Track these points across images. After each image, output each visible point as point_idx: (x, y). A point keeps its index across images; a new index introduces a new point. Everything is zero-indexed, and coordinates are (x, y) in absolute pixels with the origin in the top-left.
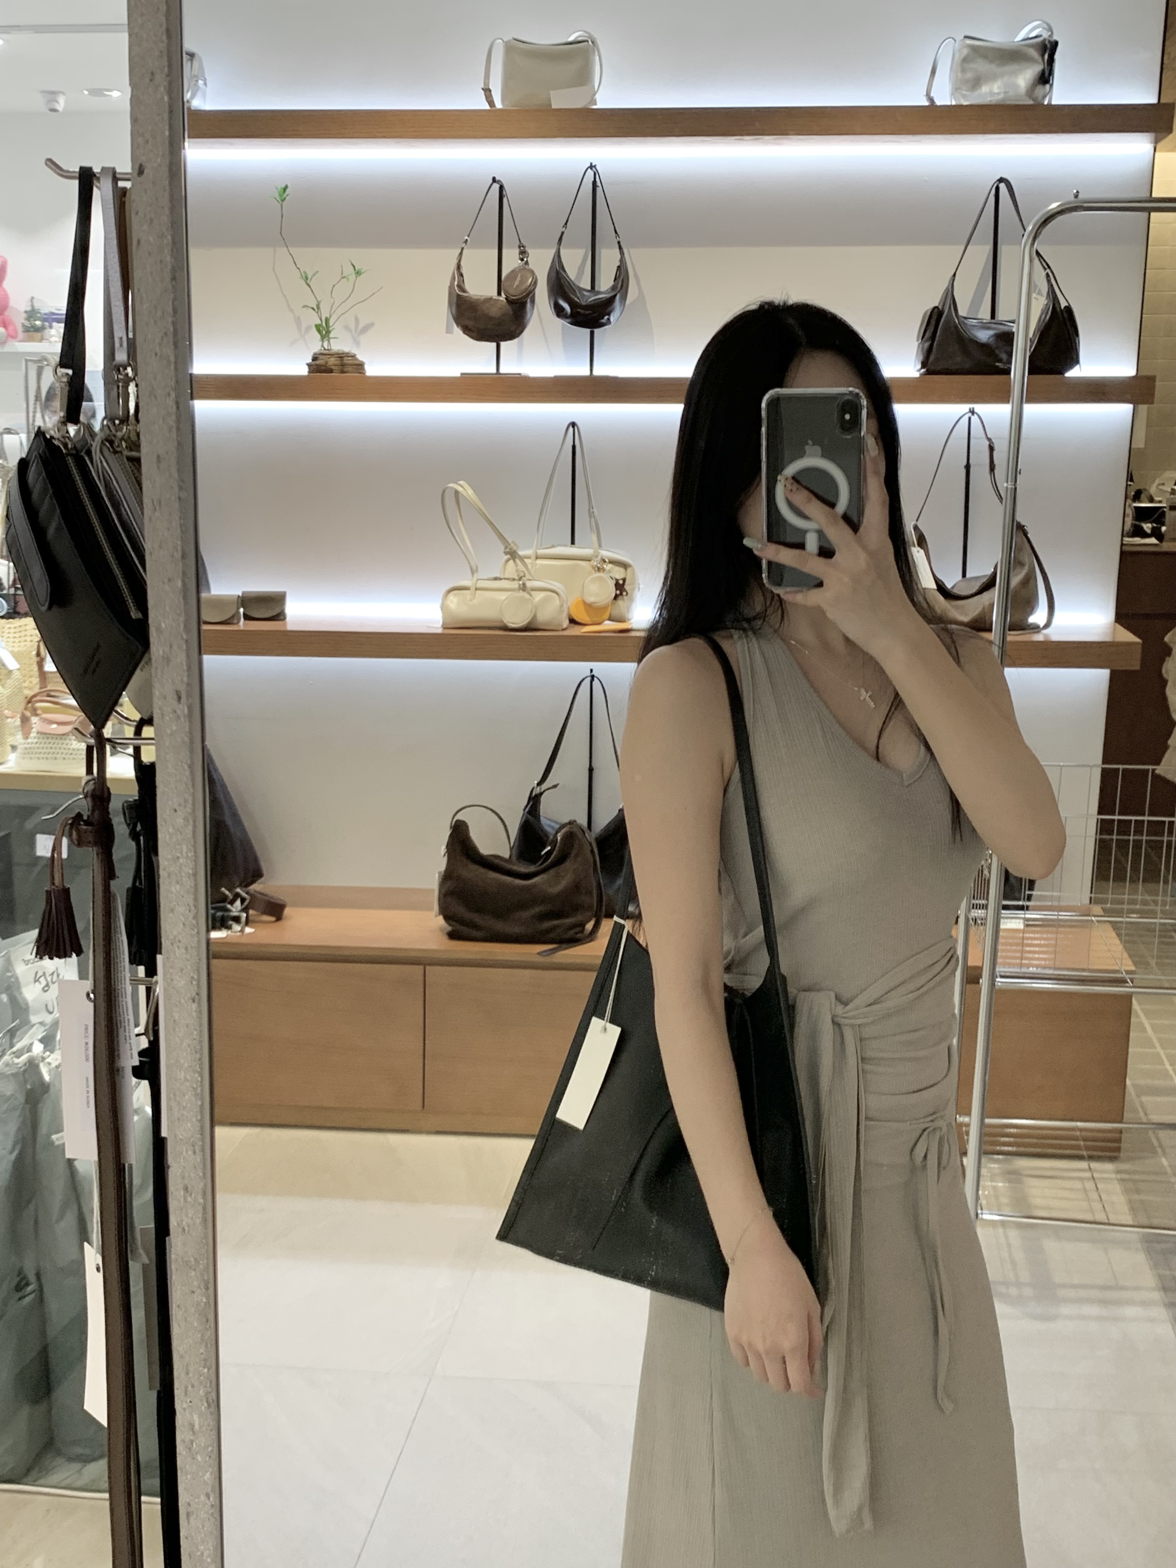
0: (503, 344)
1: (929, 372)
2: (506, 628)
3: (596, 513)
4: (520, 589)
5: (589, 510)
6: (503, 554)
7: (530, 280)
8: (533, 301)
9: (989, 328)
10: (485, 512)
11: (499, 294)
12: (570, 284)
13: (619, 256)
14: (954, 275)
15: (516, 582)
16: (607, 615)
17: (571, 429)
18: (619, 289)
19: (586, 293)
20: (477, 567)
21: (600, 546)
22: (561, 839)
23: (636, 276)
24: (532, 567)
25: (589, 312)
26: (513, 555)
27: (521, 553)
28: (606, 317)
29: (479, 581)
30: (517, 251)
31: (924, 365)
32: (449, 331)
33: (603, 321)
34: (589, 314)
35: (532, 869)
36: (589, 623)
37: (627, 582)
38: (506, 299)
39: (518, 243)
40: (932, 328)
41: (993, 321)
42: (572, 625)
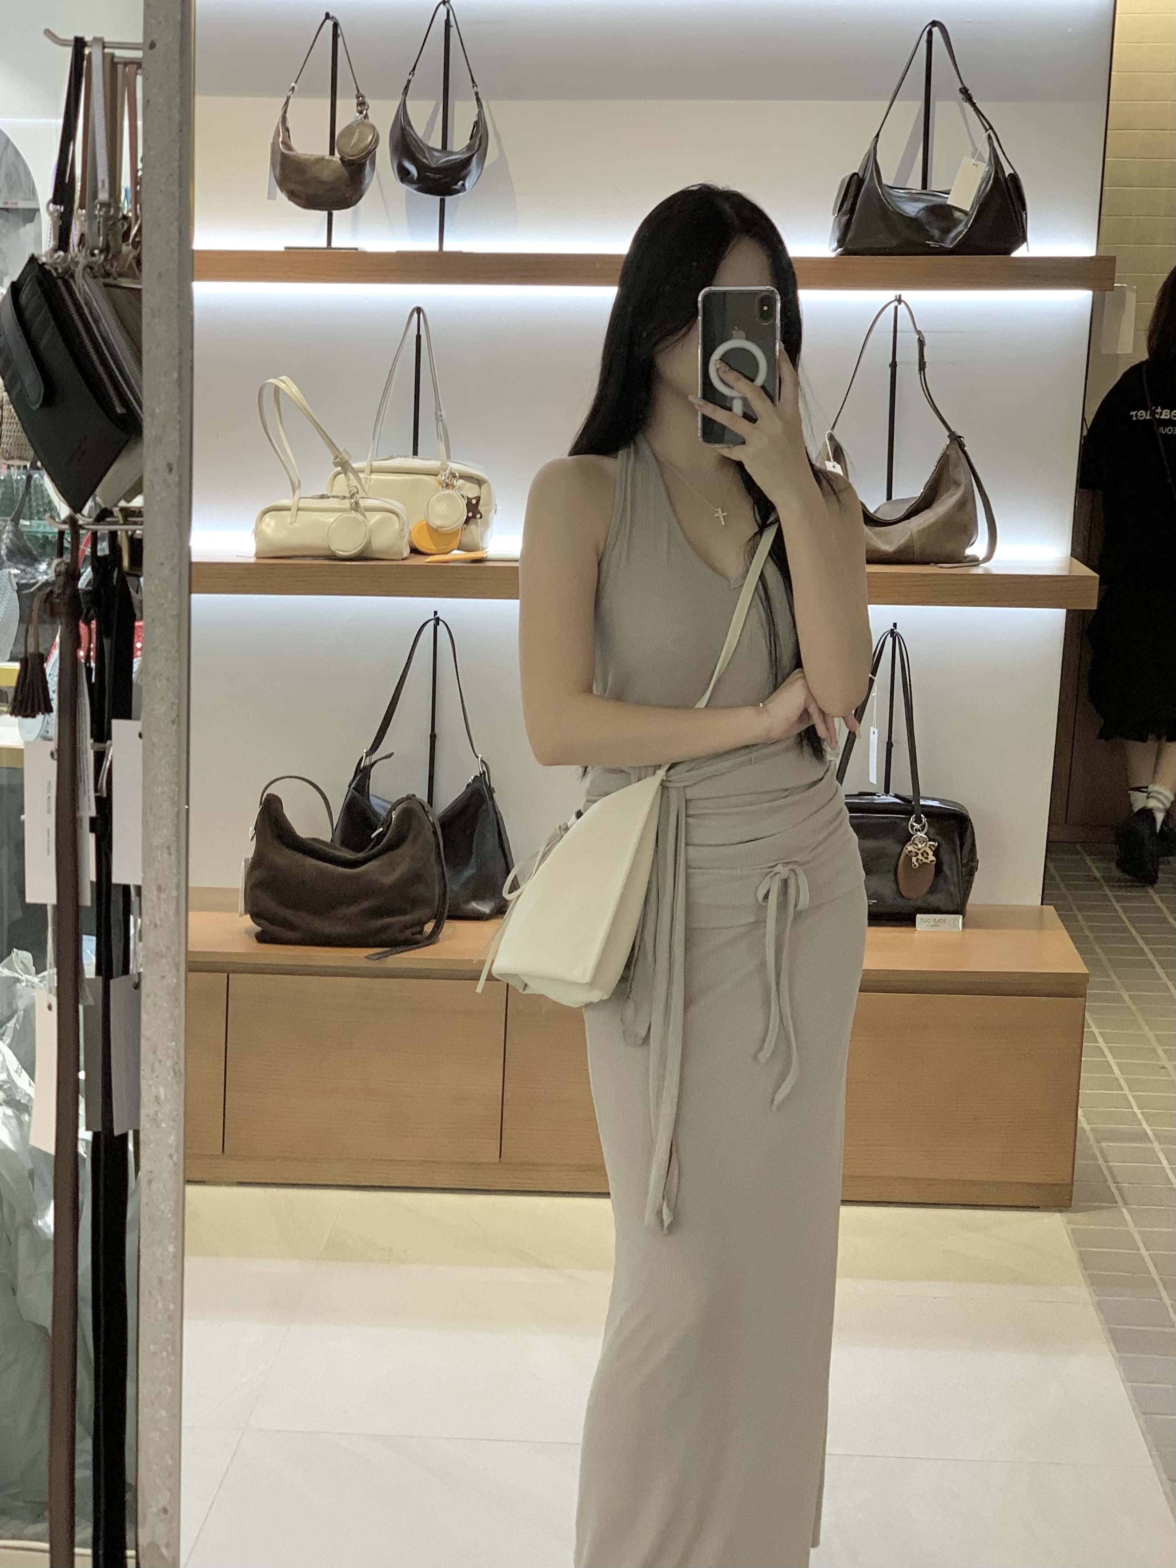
0: (335, 213)
1: (847, 252)
2: (334, 557)
3: (444, 417)
4: (352, 509)
5: (436, 413)
6: (333, 466)
7: (371, 137)
8: (373, 163)
9: (918, 200)
10: (313, 414)
11: (332, 153)
12: (417, 141)
13: (477, 110)
14: (877, 136)
15: (347, 501)
16: (456, 543)
17: (416, 315)
18: (476, 149)
19: (436, 154)
20: (299, 483)
21: (449, 457)
22: (398, 817)
23: (497, 134)
24: (366, 483)
25: (441, 176)
26: (344, 466)
27: (355, 465)
28: (461, 183)
29: (302, 500)
30: (355, 101)
31: (841, 242)
32: (271, 196)
33: (456, 187)
34: (440, 178)
35: (361, 855)
36: (436, 552)
37: (481, 502)
38: (341, 159)
39: (356, 92)
40: (850, 201)
41: (924, 191)
42: (413, 555)
